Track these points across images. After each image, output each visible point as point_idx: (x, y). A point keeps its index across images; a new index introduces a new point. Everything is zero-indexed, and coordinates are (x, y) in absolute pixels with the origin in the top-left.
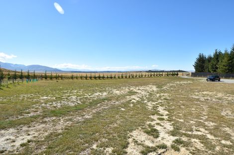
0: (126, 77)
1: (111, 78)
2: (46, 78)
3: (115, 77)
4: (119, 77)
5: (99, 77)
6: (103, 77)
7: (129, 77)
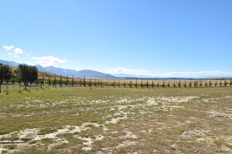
0: (185, 86)
1: (164, 86)
2: (84, 85)
3: (169, 86)
4: (174, 86)
5: (147, 85)
6: (153, 85)
7: (190, 85)
